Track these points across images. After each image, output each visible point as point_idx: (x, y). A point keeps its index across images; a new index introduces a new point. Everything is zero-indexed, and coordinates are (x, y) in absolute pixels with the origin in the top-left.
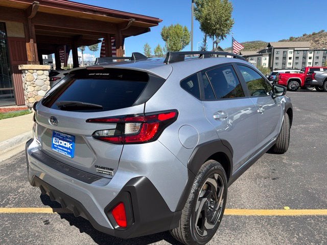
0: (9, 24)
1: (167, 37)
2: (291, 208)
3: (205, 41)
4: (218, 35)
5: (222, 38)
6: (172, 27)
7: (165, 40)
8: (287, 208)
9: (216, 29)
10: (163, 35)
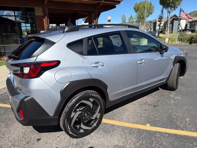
0: (36, 8)
1: (138, 10)
2: (150, 125)
3: (162, 11)
4: (171, 7)
5: (175, 9)
6: (141, 3)
7: (136, 12)
8: (148, 125)
9: (170, 3)
10: (135, 9)
